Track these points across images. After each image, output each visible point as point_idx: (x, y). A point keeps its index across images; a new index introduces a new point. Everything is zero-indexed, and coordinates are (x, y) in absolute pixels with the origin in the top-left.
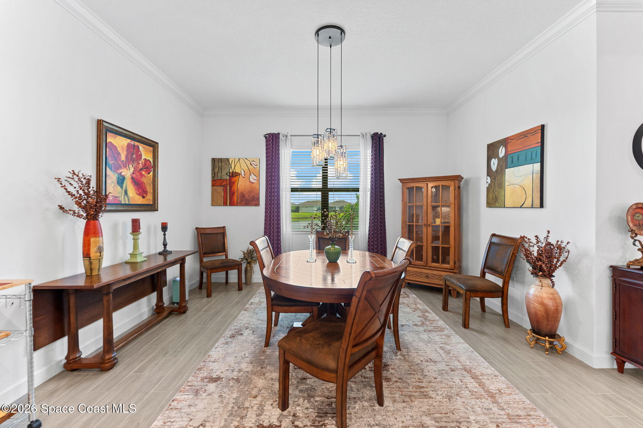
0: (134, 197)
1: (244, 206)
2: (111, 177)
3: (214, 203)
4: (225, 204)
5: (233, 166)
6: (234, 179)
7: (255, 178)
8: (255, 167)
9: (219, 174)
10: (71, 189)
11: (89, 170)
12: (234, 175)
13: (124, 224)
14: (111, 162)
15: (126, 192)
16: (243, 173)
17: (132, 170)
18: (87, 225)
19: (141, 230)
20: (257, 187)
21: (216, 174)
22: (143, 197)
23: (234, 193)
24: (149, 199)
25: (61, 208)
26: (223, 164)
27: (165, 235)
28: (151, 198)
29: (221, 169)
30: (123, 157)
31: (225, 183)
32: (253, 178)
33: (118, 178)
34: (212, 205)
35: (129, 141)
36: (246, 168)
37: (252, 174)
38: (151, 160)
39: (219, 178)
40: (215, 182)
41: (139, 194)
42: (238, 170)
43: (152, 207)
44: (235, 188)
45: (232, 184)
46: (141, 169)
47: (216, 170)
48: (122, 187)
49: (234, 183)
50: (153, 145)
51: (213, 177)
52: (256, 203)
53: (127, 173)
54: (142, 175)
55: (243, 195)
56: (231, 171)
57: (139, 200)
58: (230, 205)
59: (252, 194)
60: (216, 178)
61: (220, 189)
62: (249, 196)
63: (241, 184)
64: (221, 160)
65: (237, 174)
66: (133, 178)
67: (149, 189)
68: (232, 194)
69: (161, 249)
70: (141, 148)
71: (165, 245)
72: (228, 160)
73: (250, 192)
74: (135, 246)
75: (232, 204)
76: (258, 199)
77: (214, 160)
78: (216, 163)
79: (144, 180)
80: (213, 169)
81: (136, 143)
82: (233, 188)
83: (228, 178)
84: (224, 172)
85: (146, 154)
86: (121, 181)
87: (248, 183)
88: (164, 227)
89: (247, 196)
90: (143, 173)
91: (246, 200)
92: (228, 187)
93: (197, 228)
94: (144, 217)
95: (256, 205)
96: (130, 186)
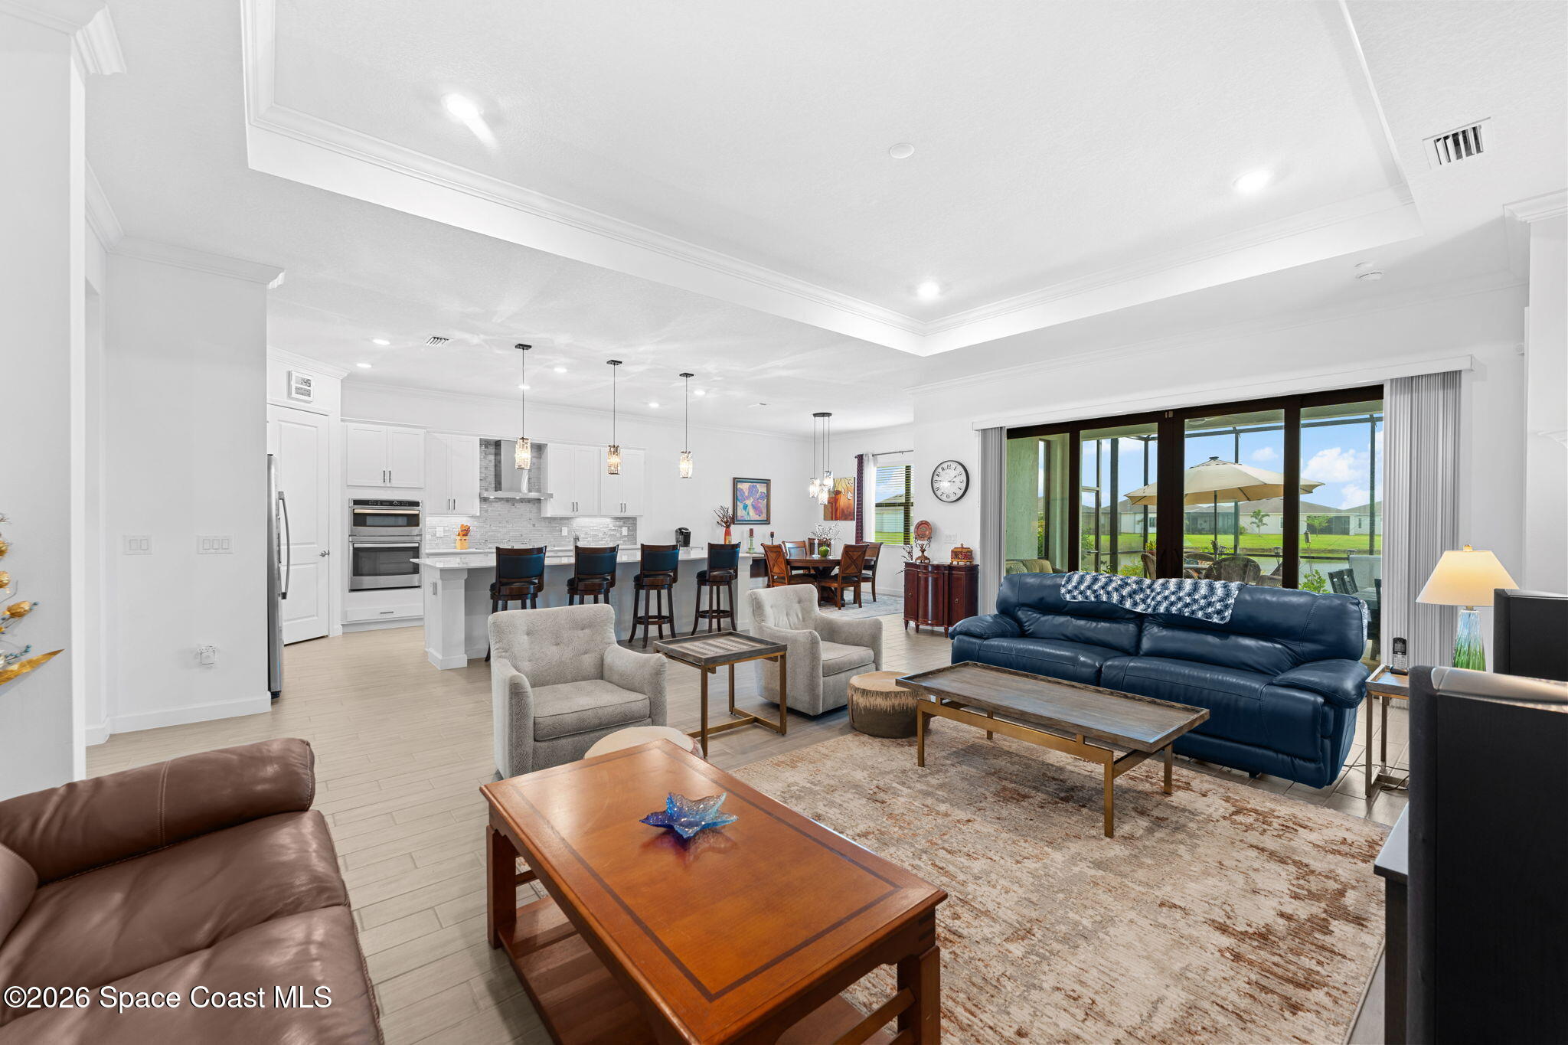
0: (753, 515)
1: (843, 520)
2: (740, 506)
3: (824, 519)
4: (832, 519)
5: (837, 485)
6: (837, 497)
7: (851, 498)
8: (851, 485)
11: (729, 505)
12: (838, 493)
13: (743, 533)
14: (740, 498)
15: (748, 514)
16: (843, 491)
17: (753, 500)
18: (726, 529)
19: (754, 536)
20: (852, 505)
22: (759, 517)
23: (840, 511)
24: (764, 517)
27: (772, 540)
30: (746, 494)
31: (831, 500)
32: (849, 495)
35: (752, 483)
36: (845, 487)
37: (849, 492)
38: (766, 492)
41: (757, 514)
42: (840, 489)
43: (767, 522)
44: (838, 505)
46: (758, 499)
48: (746, 511)
49: (837, 500)
50: (767, 482)
52: (850, 518)
53: (749, 502)
54: (758, 502)
55: (843, 511)
56: (835, 489)
57: (756, 519)
59: (849, 511)
61: (829, 506)
62: (847, 511)
63: (844, 505)
65: (840, 492)
66: (753, 505)
67: (764, 510)
68: (836, 510)
70: (758, 486)
73: (848, 508)
74: (751, 545)
75: (836, 519)
76: (852, 514)
79: (760, 505)
81: (756, 484)
82: (840, 508)
83: (833, 496)
85: (762, 489)
86: (745, 507)
87: (847, 503)
88: (772, 535)
89: (845, 511)
90: (760, 501)
91: (844, 515)
92: (834, 504)
94: (757, 528)
95: (851, 520)
96: (750, 509)
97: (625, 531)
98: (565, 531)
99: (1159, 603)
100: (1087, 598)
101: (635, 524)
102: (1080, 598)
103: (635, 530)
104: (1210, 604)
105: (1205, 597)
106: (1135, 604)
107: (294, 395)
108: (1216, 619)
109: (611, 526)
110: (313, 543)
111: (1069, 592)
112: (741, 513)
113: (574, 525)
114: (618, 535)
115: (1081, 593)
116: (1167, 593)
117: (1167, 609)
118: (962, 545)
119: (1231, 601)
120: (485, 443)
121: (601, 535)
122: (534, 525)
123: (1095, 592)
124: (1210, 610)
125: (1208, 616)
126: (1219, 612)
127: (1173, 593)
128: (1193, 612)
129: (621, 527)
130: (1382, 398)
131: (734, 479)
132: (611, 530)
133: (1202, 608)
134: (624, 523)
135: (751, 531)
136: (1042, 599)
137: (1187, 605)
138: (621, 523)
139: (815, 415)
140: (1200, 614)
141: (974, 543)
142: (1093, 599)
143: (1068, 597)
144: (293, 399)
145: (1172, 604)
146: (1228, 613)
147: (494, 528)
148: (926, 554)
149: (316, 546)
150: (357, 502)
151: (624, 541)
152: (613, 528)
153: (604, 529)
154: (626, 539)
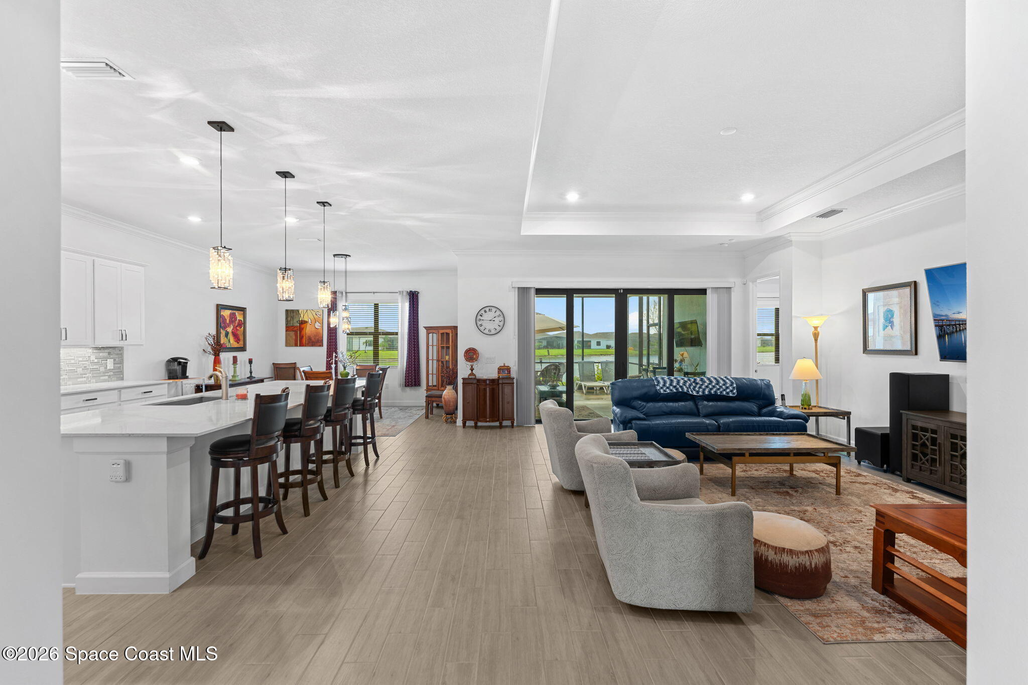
0: (233, 343)
1: (310, 346)
2: (223, 333)
3: (288, 344)
4: (296, 345)
5: (302, 316)
6: (303, 326)
7: (319, 325)
8: (319, 316)
9: (292, 322)
10: (209, 342)
11: (214, 332)
12: (303, 322)
13: (228, 359)
14: (222, 325)
15: (229, 341)
16: (310, 321)
17: (232, 327)
18: (215, 358)
19: (238, 363)
20: (321, 332)
21: (289, 322)
22: (238, 343)
23: (303, 337)
24: (241, 344)
25: (204, 350)
26: (294, 314)
27: (251, 366)
28: (242, 343)
29: (293, 318)
30: (228, 322)
31: (296, 329)
32: (317, 325)
33: (226, 333)
34: (286, 346)
35: (230, 311)
36: (312, 317)
37: (317, 322)
38: (242, 320)
39: (292, 325)
40: (288, 328)
41: (236, 341)
42: (306, 319)
43: (243, 349)
44: (303, 332)
45: (301, 329)
46: (237, 326)
47: (289, 319)
48: (227, 338)
49: (303, 329)
50: (243, 310)
51: (286, 324)
52: (320, 344)
53: (230, 330)
54: (237, 330)
55: (310, 338)
56: (300, 319)
57: (236, 345)
58: (300, 346)
59: (317, 338)
60: (289, 325)
61: (292, 334)
62: (315, 339)
63: (308, 330)
64: (293, 311)
65: (306, 322)
66: (232, 332)
67: (241, 338)
68: (301, 338)
69: (249, 375)
70: (236, 313)
71: (251, 373)
72: (298, 311)
73: (316, 336)
74: (235, 371)
75: (302, 345)
76: (322, 340)
77: (287, 311)
78: (289, 313)
79: (238, 332)
80: (287, 318)
81: (234, 312)
82: (302, 333)
83: (298, 325)
84: (295, 321)
85: (239, 317)
86: (227, 335)
87: (313, 329)
88: (250, 362)
89: (313, 339)
90: (238, 328)
91: (312, 342)
92: (298, 332)
93: (273, 364)
94: (239, 355)
95: (320, 346)
96: (231, 337)
97: (110, 364)
99: (704, 390)
100: (671, 390)
101: (122, 355)
102: (668, 391)
103: (122, 362)
104: (727, 388)
105: (724, 385)
106: (698, 392)
108: (731, 395)
109: (93, 358)
111: (662, 388)
112: (223, 340)
114: (102, 369)
115: (668, 388)
116: (706, 384)
117: (709, 392)
118: (504, 364)
119: (735, 385)
121: (80, 370)
123: (675, 387)
124: (728, 390)
125: (728, 393)
126: (731, 391)
127: (709, 384)
128: (721, 392)
129: (106, 359)
130: (706, 294)
131: (218, 305)
132: (93, 363)
133: (724, 390)
134: (109, 353)
135: (235, 359)
136: (646, 394)
137: (718, 389)
138: (106, 355)
139: (335, 255)
140: (724, 393)
141: (512, 362)
142: (675, 391)
143: (662, 391)
145: (711, 389)
146: (735, 391)
148: (474, 372)
151: (109, 376)
152: (96, 361)
153: (84, 362)
154: (112, 373)
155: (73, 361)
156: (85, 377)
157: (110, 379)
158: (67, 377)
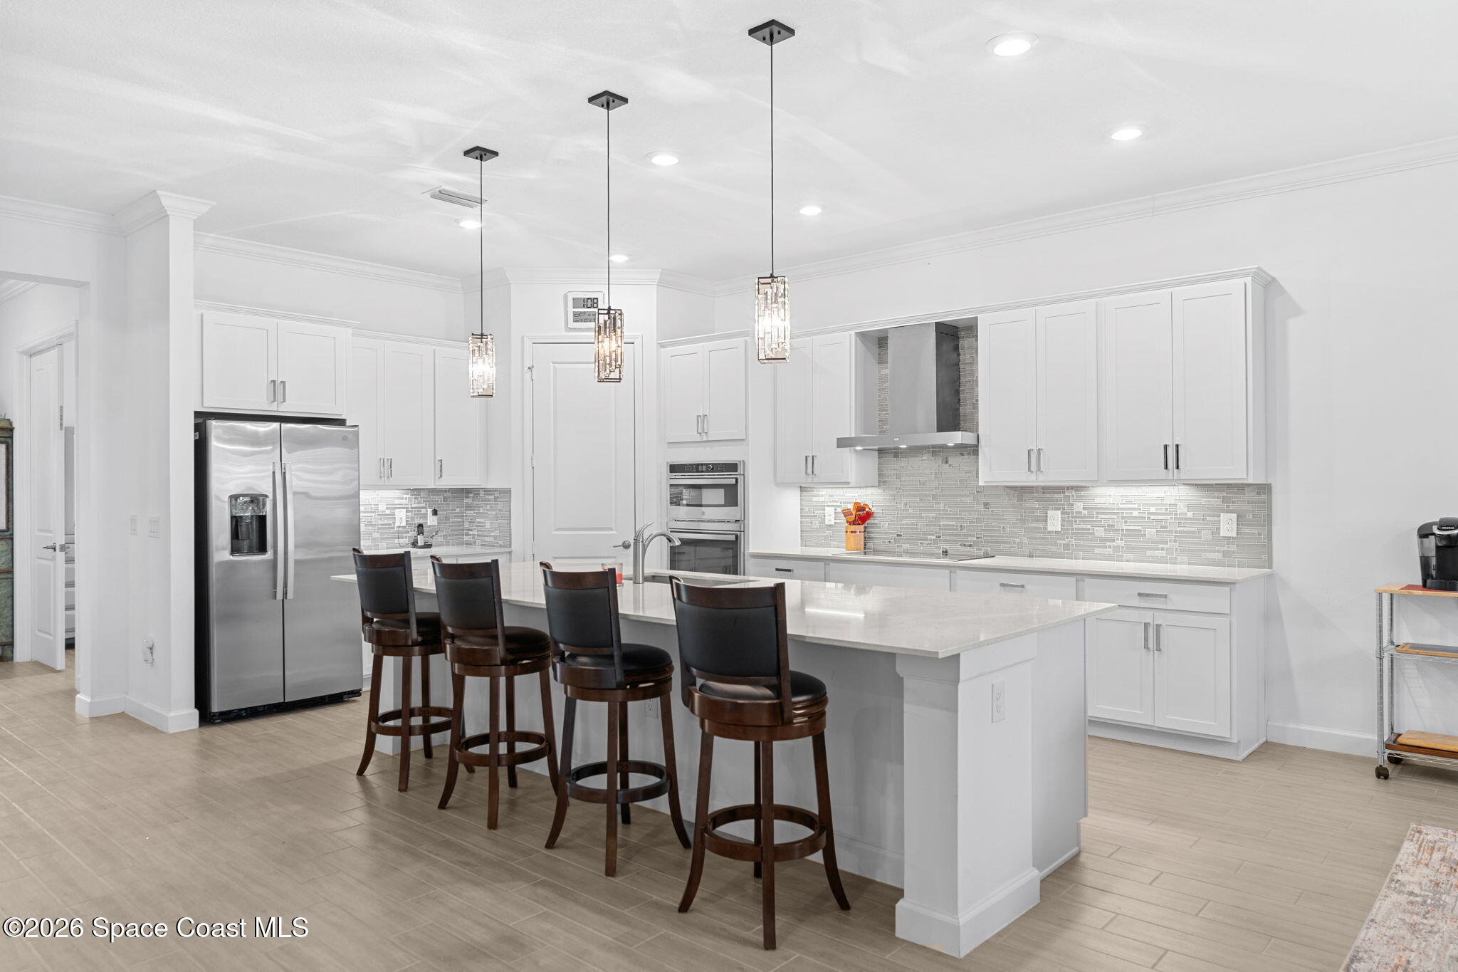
97: (1228, 525)
98: (1055, 520)
101: (1265, 507)
103: (1267, 522)
107: (572, 324)
109: (1182, 508)
110: (610, 529)
113: (1079, 506)
114: (1206, 535)
120: (863, 336)
122: (986, 505)
129: (1217, 512)
132: (1183, 519)
134: (1225, 501)
138: (1215, 502)
144: (574, 330)
147: (911, 511)
149: (615, 532)
150: (674, 468)
151: (1226, 554)
152: (1190, 515)
153: (1160, 517)
154: (1233, 548)
155: (1136, 514)
156: (1163, 549)
157: (1227, 559)
158: (1122, 544)
